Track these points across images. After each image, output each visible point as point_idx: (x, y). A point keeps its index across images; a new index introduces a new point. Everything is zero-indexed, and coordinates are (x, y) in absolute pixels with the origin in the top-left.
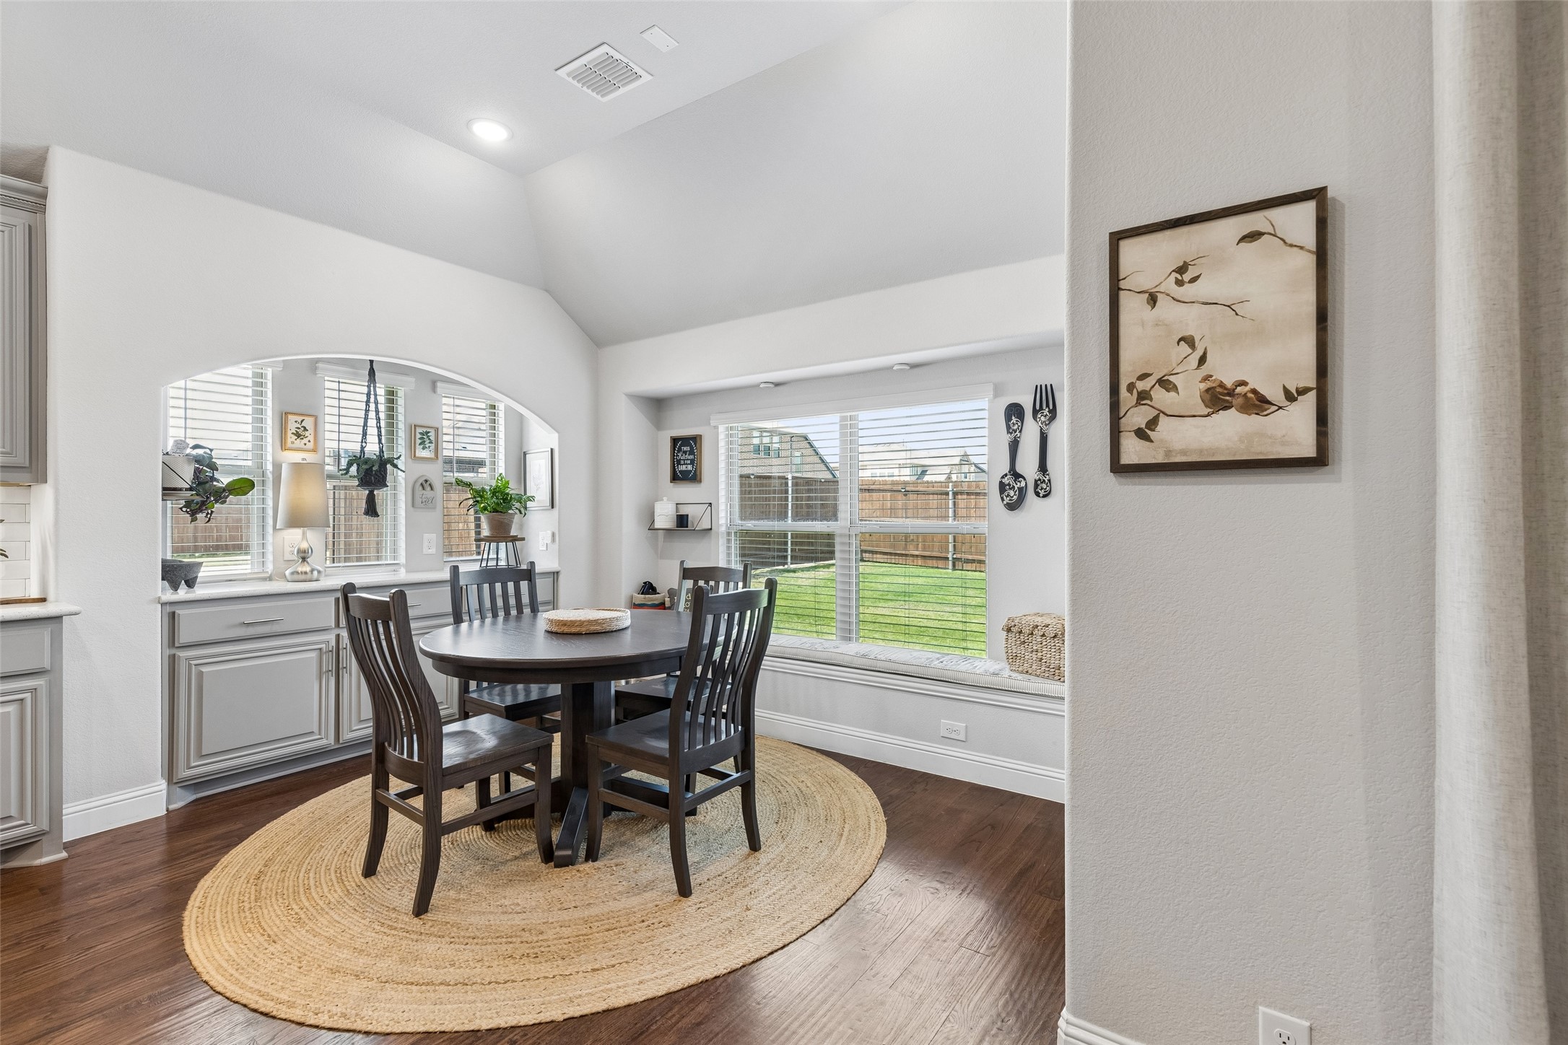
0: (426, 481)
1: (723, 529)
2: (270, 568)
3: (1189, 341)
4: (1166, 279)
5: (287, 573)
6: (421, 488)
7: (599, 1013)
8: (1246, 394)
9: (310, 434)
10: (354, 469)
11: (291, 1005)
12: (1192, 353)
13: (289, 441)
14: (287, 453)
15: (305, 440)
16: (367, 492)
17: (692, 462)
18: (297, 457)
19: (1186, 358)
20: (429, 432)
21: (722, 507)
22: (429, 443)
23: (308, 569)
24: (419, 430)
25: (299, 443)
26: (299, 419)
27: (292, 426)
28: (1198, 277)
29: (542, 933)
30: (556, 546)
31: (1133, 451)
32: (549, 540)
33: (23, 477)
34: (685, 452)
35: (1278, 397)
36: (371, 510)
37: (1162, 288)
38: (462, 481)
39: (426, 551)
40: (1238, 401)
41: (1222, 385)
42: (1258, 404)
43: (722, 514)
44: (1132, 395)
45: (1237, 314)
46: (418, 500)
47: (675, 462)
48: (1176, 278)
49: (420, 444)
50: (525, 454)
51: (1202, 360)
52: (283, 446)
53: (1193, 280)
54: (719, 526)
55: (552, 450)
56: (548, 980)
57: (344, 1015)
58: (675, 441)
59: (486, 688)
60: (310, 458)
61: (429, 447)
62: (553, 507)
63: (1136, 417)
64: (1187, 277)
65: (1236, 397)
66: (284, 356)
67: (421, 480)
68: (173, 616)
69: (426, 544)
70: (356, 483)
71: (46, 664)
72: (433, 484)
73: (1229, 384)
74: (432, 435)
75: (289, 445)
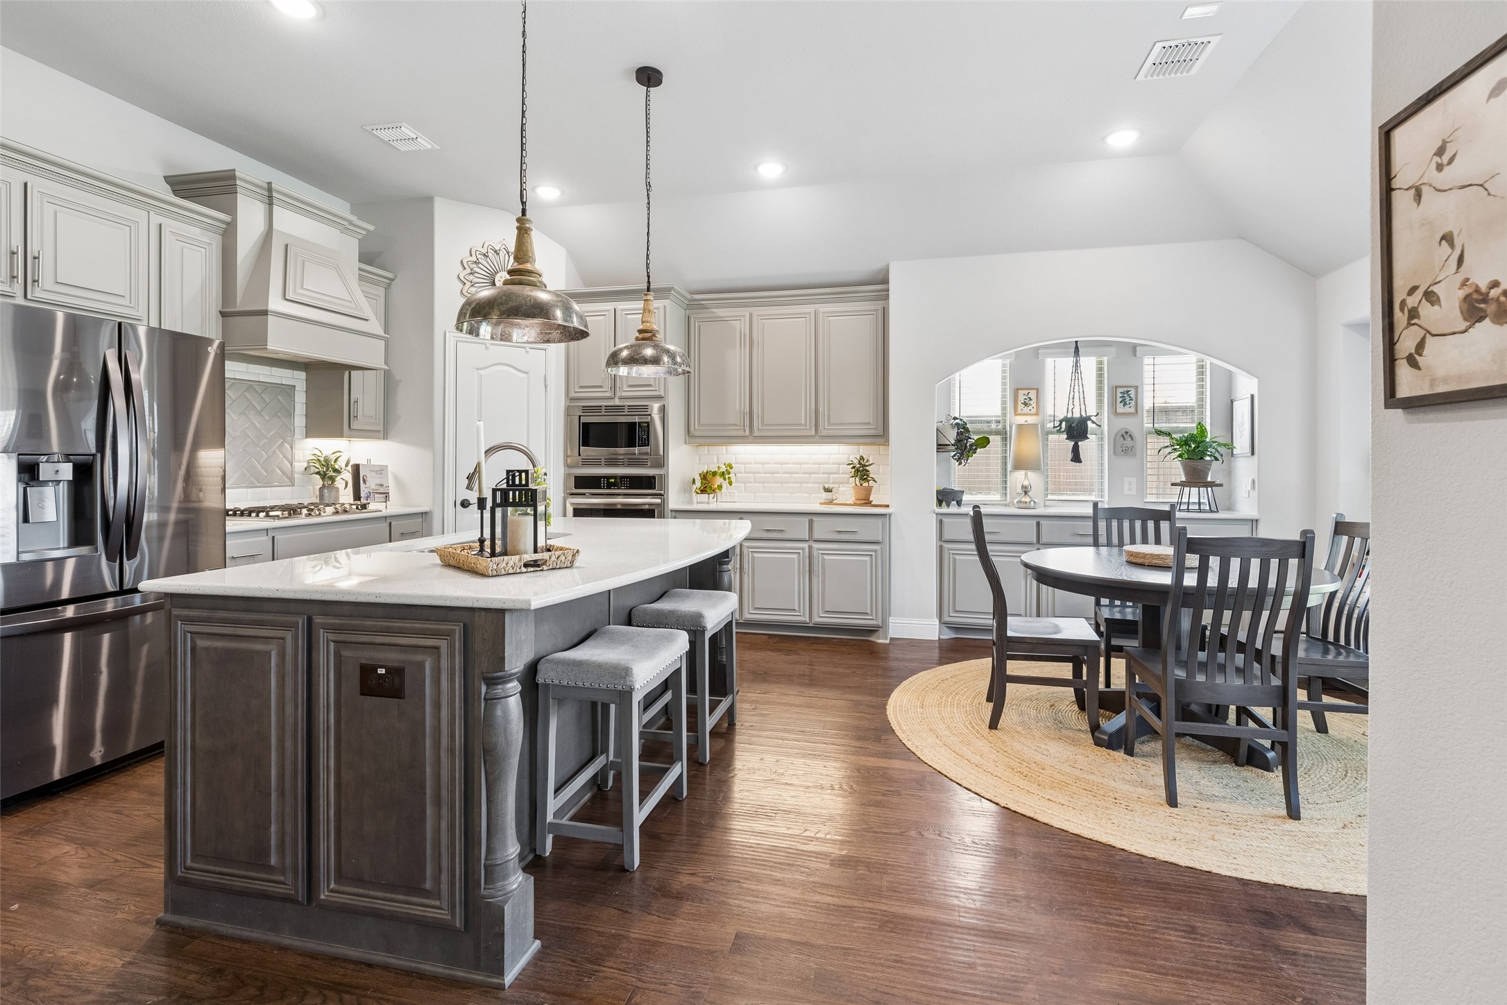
0: (1127, 433)
2: (1009, 497)
3: (1448, 238)
4: (1427, 168)
5: (1015, 501)
6: (1122, 439)
7: (1025, 816)
8: (1498, 297)
9: (1033, 403)
10: (1064, 425)
11: (903, 732)
12: (1452, 253)
13: (1019, 408)
14: (1018, 417)
15: (1030, 407)
16: (1073, 443)
18: (1021, 420)
19: (1446, 260)
20: (1129, 391)
22: (1130, 400)
23: (1028, 499)
24: (1120, 390)
25: (1026, 410)
26: (1026, 392)
27: (1021, 398)
28: (1455, 155)
29: (1043, 769)
30: (1255, 494)
31: (1406, 382)
32: (1249, 487)
36: (1076, 458)
37: (1424, 180)
38: (1161, 431)
39: (1126, 491)
40: (1491, 308)
41: (1477, 290)
44: (1404, 314)
45: (1489, 194)
46: (1121, 450)
48: (1437, 163)
49: (1121, 402)
50: (1232, 402)
51: (1460, 260)
52: (1016, 414)
53: (1451, 161)
55: (1252, 396)
56: (1019, 789)
57: (917, 747)
59: (1117, 606)
60: (1031, 420)
61: (1130, 403)
62: (1253, 453)
63: (1407, 341)
64: (1445, 158)
65: (1491, 302)
66: (1016, 348)
67: (1123, 432)
68: (941, 521)
69: (1126, 487)
70: (1065, 436)
71: (880, 539)
72: (1132, 434)
73: (1483, 287)
74: (1132, 393)
75: (1019, 411)
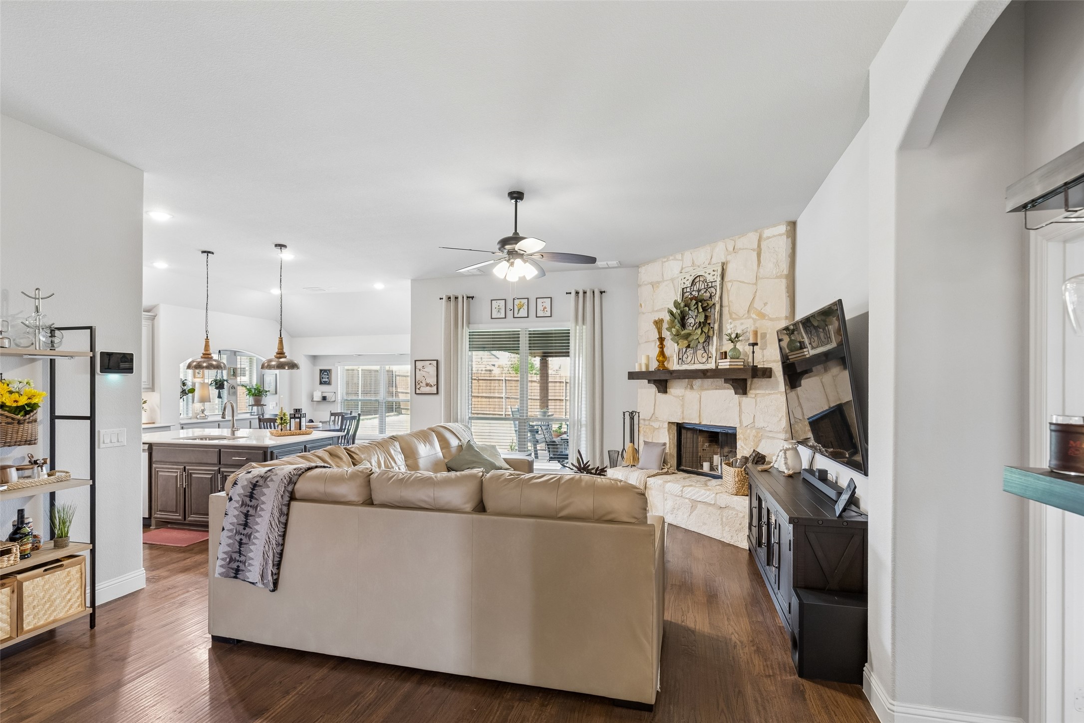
0: (233, 386)
1: (339, 401)
2: (190, 415)
5: (198, 417)
6: (231, 388)
10: (214, 383)
14: (196, 379)
16: (218, 391)
17: (328, 378)
18: (199, 380)
19: (423, 379)
21: (339, 393)
23: (204, 415)
24: (232, 369)
25: (199, 376)
30: (278, 407)
31: (418, 391)
32: (274, 405)
33: (150, 390)
34: (325, 375)
35: (433, 385)
36: (220, 396)
37: (420, 369)
42: (431, 386)
43: (339, 396)
44: (417, 383)
46: (231, 393)
47: (321, 378)
49: (232, 374)
50: (263, 375)
54: (338, 400)
55: (276, 374)
58: (321, 371)
62: (276, 394)
63: (418, 387)
67: (231, 386)
72: (235, 387)
74: (235, 371)
75: (196, 376)
